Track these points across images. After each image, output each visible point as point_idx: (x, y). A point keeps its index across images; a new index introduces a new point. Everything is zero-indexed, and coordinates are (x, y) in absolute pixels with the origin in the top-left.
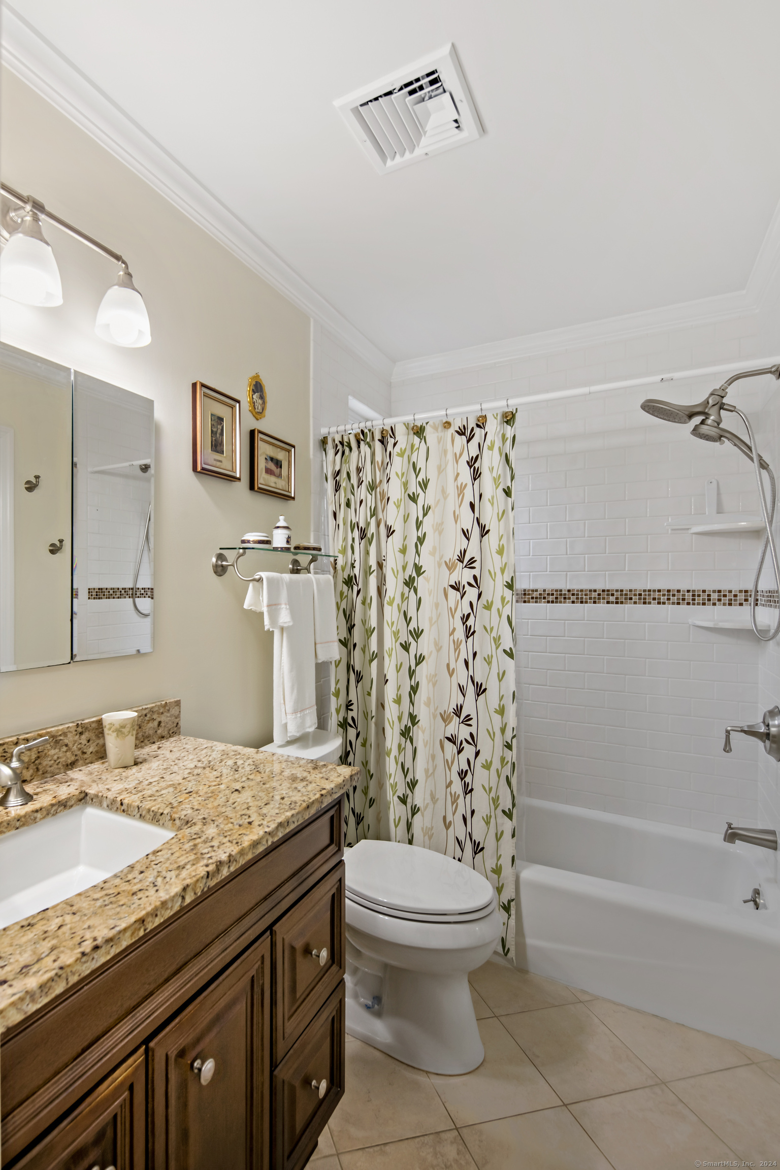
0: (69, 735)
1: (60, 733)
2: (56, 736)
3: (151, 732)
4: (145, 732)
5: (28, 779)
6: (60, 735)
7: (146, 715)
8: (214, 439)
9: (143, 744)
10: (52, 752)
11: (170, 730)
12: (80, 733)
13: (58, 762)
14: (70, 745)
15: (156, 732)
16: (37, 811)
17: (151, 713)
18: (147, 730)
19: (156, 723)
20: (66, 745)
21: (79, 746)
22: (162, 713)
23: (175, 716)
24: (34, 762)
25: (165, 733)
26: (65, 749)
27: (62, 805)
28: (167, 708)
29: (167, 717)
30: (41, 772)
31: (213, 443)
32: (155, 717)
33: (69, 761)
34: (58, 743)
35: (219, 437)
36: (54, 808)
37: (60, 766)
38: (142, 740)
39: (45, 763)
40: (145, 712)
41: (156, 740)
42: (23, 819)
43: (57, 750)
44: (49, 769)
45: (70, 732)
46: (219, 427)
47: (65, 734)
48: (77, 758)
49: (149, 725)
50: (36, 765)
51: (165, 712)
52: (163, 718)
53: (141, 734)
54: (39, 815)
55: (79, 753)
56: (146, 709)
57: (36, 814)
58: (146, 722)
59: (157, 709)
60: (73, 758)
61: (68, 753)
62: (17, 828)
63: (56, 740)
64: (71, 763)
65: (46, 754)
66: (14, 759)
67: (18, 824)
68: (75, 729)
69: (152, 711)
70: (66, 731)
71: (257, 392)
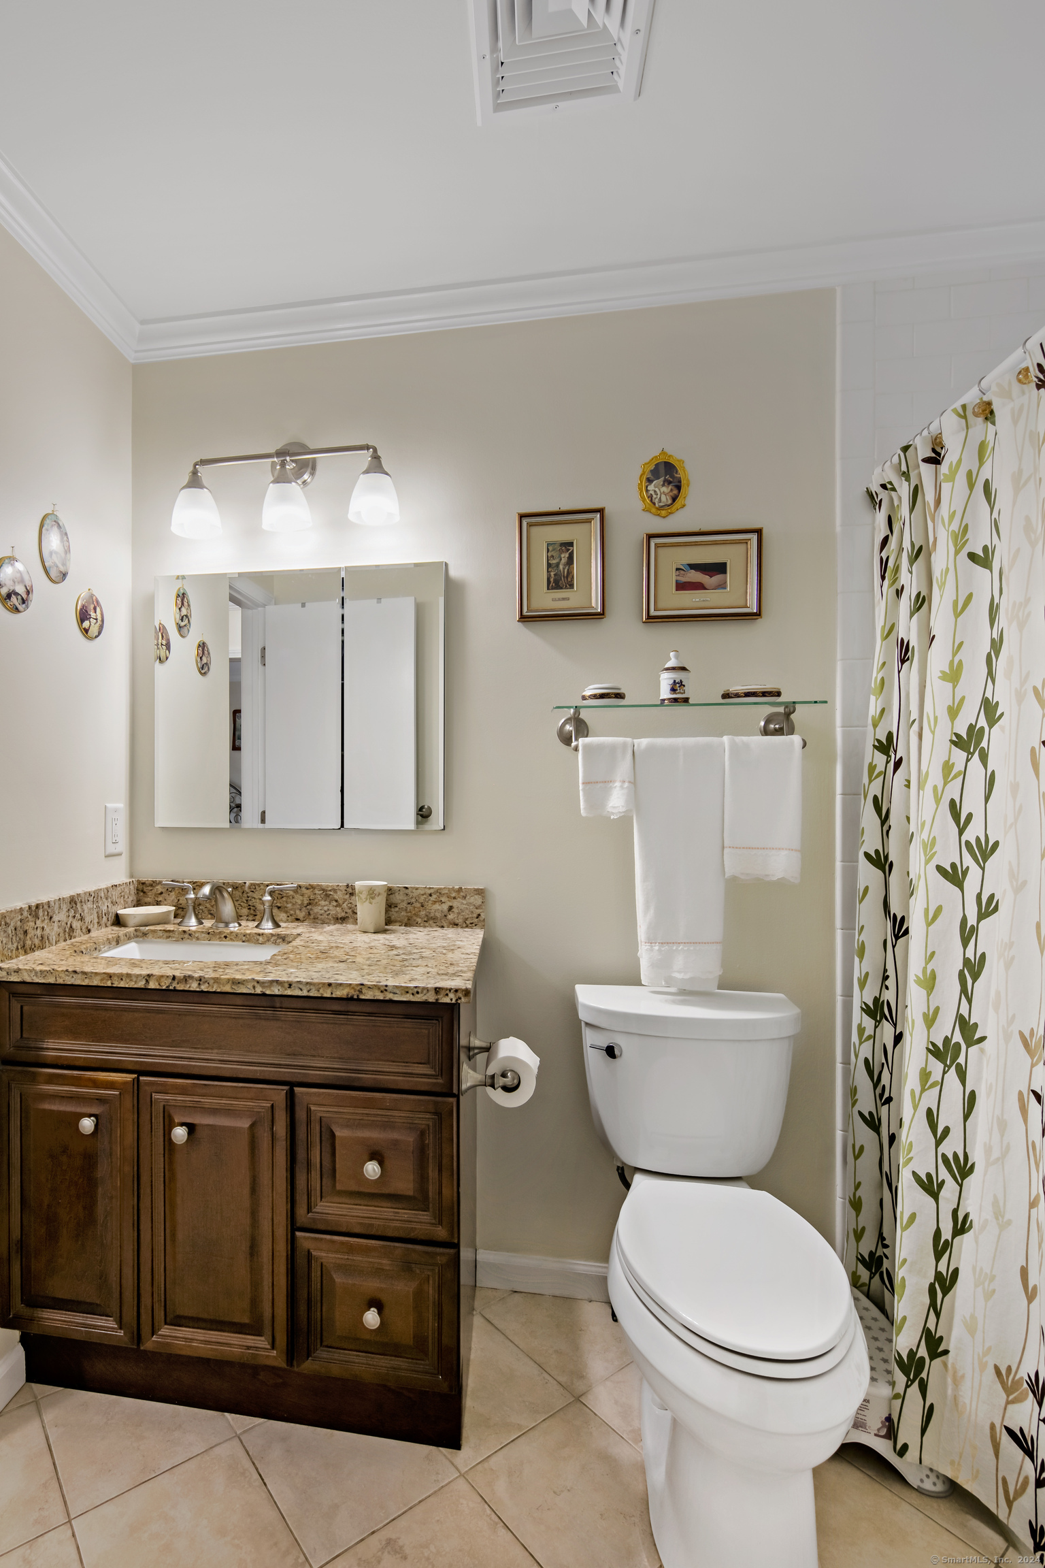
0: (339, 893)
1: (330, 889)
2: (326, 891)
3: (438, 915)
4: (430, 913)
5: (302, 919)
6: (330, 890)
7: (430, 895)
8: (552, 574)
9: (427, 924)
10: (323, 903)
11: (467, 919)
12: (350, 894)
13: (328, 913)
14: (341, 902)
15: (446, 916)
16: (259, 935)
17: (438, 894)
18: (433, 911)
19: (445, 907)
20: (336, 901)
21: (349, 905)
22: (454, 898)
23: (475, 906)
24: (306, 907)
25: (460, 921)
26: (335, 904)
27: (281, 938)
28: (462, 894)
29: (463, 904)
30: (312, 917)
31: (552, 580)
32: (443, 899)
33: (340, 916)
34: (329, 896)
35: (564, 569)
36: (273, 938)
37: (330, 917)
38: (426, 919)
39: (316, 911)
40: (429, 892)
41: (445, 925)
42: (248, 936)
43: (327, 903)
44: (320, 917)
45: (339, 890)
46: (562, 556)
47: (335, 891)
48: (347, 915)
49: (434, 906)
50: (308, 909)
51: (459, 897)
52: (455, 904)
53: (424, 913)
54: (261, 938)
55: (349, 911)
56: (430, 888)
57: (258, 937)
58: (430, 902)
59: (447, 892)
60: (343, 914)
61: (338, 908)
62: (243, 942)
63: (327, 893)
64: (341, 918)
65: (316, 903)
66: (267, 894)
67: (244, 938)
68: (345, 888)
69: (439, 891)
70: (335, 888)
71: (658, 478)
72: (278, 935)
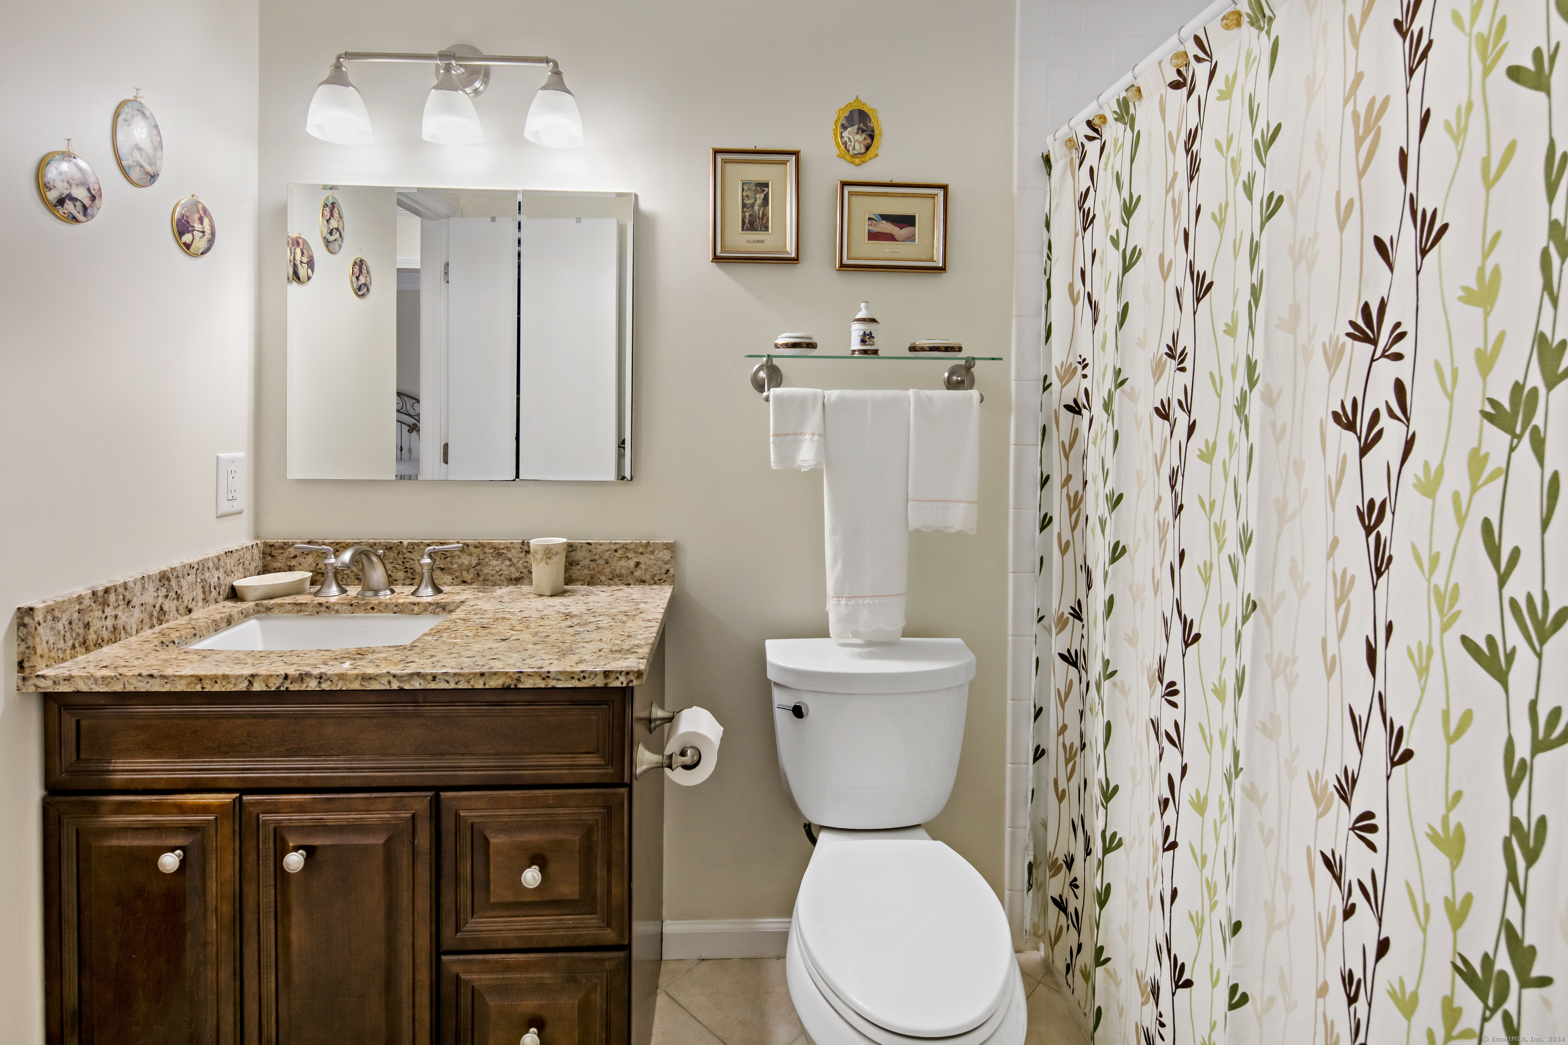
0: (513, 551)
1: (502, 546)
2: (499, 549)
3: (624, 572)
4: (615, 570)
5: (469, 581)
6: (503, 549)
7: (616, 551)
8: (747, 214)
9: (612, 582)
10: (494, 562)
11: (655, 575)
12: (526, 552)
13: (500, 573)
14: (515, 561)
15: (632, 573)
16: (414, 604)
17: (624, 549)
18: (619, 568)
19: (632, 563)
20: (510, 560)
21: (525, 564)
22: (642, 553)
23: (663, 561)
24: (474, 567)
25: (647, 577)
26: (508, 563)
27: (441, 607)
28: (650, 549)
29: (650, 559)
30: (481, 578)
31: (747, 221)
32: (630, 555)
33: (514, 577)
34: (501, 555)
35: (759, 210)
36: (432, 607)
37: (503, 578)
38: (610, 577)
39: (486, 571)
40: (614, 547)
41: (631, 582)
42: (400, 607)
43: (499, 562)
44: (491, 578)
45: (514, 547)
46: (758, 196)
47: (508, 549)
48: (522, 575)
49: (620, 562)
50: (476, 570)
51: (647, 552)
52: (642, 559)
53: (609, 570)
54: (416, 608)
55: (525, 571)
56: (615, 544)
57: (413, 607)
58: (616, 558)
59: (633, 547)
60: (518, 575)
61: (511, 568)
62: (395, 613)
63: (498, 552)
64: (515, 579)
65: (487, 563)
66: (425, 557)
67: (395, 609)
68: (520, 546)
69: (625, 547)
70: (509, 546)
71: (852, 125)
72: (438, 603)
